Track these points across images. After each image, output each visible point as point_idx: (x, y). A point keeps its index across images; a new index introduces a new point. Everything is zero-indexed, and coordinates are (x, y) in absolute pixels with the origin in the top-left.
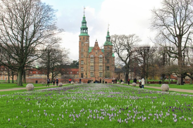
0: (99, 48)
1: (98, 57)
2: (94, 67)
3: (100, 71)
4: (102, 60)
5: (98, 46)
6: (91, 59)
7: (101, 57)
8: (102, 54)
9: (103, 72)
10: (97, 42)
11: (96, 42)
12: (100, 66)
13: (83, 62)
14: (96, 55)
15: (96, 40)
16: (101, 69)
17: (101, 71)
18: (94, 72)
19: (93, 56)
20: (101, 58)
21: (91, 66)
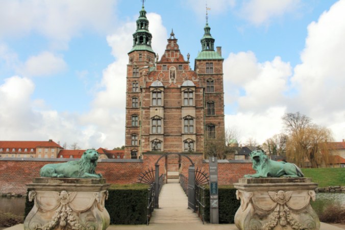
0: (181, 56)
1: (178, 88)
2: (165, 123)
3: (185, 138)
4: (191, 95)
5: (178, 51)
6: (155, 95)
7: (188, 87)
8: (193, 78)
9: (197, 140)
10: (175, 40)
11: (170, 40)
12: (186, 119)
13: (137, 118)
14: (170, 81)
15: (172, 35)
16: (189, 131)
17: (190, 137)
18: (165, 140)
19: (159, 84)
20: (188, 90)
21: (153, 119)
